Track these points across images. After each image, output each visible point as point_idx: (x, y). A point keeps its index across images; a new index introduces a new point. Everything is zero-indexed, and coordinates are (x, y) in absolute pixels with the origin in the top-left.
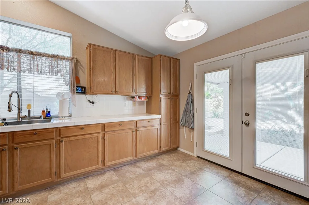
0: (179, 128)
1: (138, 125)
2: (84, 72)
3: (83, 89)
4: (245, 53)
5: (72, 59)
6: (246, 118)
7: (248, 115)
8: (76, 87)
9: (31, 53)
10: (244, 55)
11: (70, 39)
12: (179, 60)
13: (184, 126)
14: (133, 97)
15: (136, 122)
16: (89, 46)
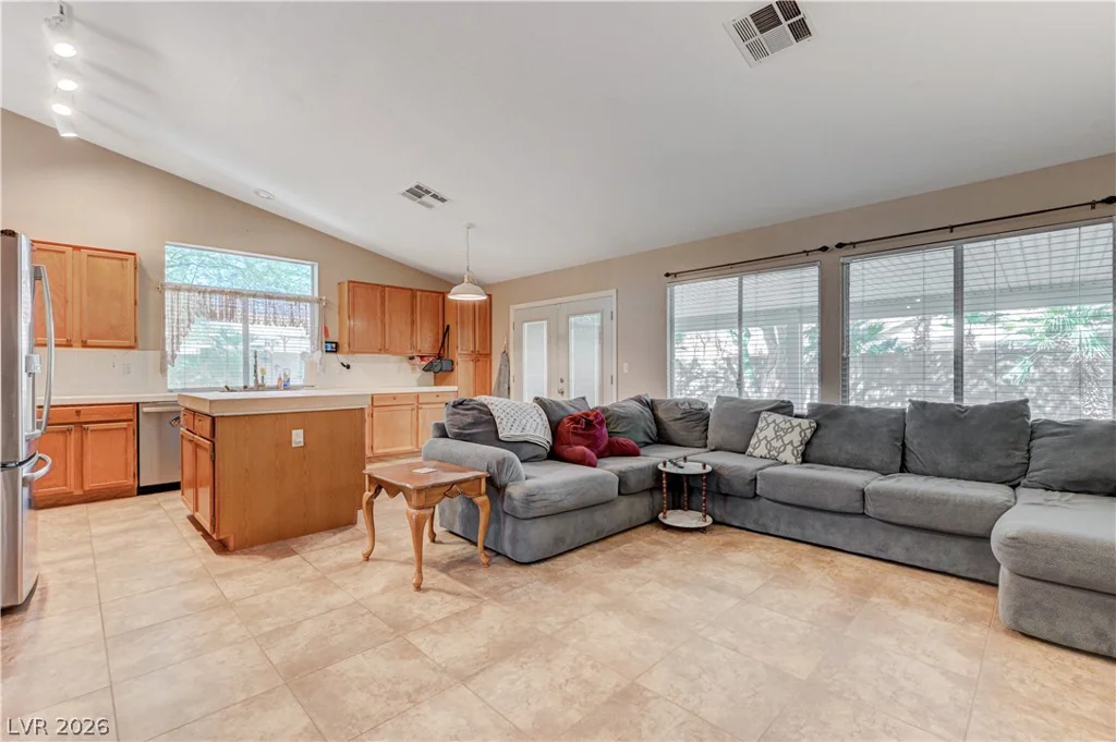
1: (421, 401)
3: (334, 345)
5: (319, 301)
6: (561, 386)
7: (563, 381)
8: (327, 342)
10: (559, 305)
11: (309, 267)
12: (490, 295)
14: (412, 358)
15: (417, 396)
16: (346, 285)
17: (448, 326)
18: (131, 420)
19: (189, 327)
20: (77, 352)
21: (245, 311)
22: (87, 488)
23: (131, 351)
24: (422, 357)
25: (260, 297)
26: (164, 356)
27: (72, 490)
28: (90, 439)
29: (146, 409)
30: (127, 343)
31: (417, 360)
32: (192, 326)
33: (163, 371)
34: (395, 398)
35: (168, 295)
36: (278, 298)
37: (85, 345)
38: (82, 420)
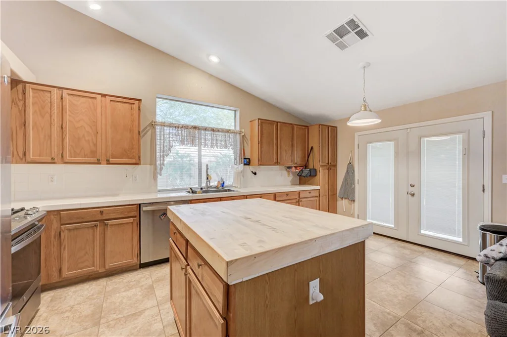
0: (337, 201)
1: (301, 196)
2: (248, 144)
3: (248, 160)
4: (410, 128)
5: (240, 132)
6: (411, 190)
7: (414, 186)
8: (244, 159)
9: (213, 130)
10: (409, 130)
11: (233, 112)
12: (336, 127)
13: (342, 198)
14: (289, 168)
15: (299, 193)
16: (257, 121)
17: (312, 148)
18: (135, 217)
19: (170, 150)
20: (104, 167)
21: (200, 139)
22: (107, 267)
23: (137, 166)
24: (296, 167)
25: (208, 130)
26: (155, 169)
27: (98, 269)
28: (109, 231)
29: (145, 209)
30: (133, 161)
31: (293, 169)
32: (171, 149)
33: (155, 178)
34: (287, 195)
35: (158, 128)
36: (218, 131)
37: (108, 163)
38: (104, 218)
